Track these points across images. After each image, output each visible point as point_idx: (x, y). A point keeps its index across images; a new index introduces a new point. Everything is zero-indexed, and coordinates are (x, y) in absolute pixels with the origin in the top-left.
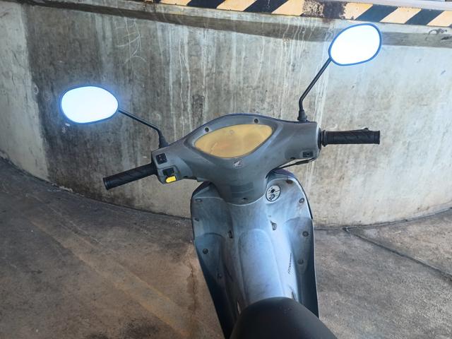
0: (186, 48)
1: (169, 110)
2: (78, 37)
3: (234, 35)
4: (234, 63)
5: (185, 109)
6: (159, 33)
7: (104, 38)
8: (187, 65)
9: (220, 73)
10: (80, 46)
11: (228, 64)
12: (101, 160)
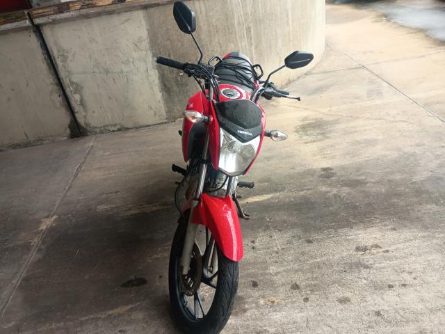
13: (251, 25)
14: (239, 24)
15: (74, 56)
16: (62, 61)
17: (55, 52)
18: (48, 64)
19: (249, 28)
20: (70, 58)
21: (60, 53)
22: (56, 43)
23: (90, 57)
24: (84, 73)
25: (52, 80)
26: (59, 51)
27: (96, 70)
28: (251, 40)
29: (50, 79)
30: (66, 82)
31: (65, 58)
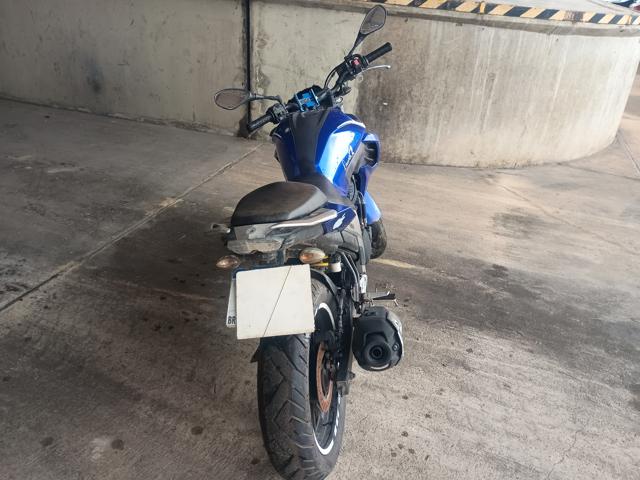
0: (491, 41)
1: (471, 86)
2: (414, 37)
3: (522, 32)
4: (518, 50)
5: (482, 84)
6: (476, 33)
7: (435, 37)
8: (489, 53)
9: (509, 57)
10: (415, 43)
11: (515, 52)
12: (408, 129)
13: (497, 73)
14: (481, 66)
15: (273, 44)
16: (259, 46)
17: (255, 34)
18: (243, 45)
19: (494, 75)
20: (268, 45)
21: (261, 37)
22: (260, 24)
23: (290, 51)
24: (277, 67)
25: (241, 63)
26: (260, 34)
27: (291, 68)
28: (490, 91)
29: (239, 63)
30: (255, 71)
31: (263, 44)
